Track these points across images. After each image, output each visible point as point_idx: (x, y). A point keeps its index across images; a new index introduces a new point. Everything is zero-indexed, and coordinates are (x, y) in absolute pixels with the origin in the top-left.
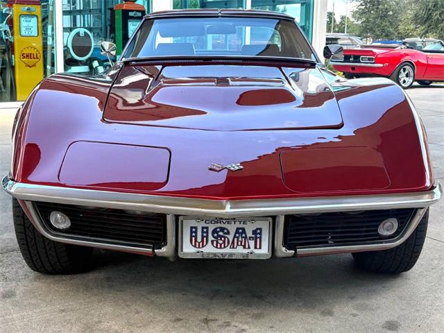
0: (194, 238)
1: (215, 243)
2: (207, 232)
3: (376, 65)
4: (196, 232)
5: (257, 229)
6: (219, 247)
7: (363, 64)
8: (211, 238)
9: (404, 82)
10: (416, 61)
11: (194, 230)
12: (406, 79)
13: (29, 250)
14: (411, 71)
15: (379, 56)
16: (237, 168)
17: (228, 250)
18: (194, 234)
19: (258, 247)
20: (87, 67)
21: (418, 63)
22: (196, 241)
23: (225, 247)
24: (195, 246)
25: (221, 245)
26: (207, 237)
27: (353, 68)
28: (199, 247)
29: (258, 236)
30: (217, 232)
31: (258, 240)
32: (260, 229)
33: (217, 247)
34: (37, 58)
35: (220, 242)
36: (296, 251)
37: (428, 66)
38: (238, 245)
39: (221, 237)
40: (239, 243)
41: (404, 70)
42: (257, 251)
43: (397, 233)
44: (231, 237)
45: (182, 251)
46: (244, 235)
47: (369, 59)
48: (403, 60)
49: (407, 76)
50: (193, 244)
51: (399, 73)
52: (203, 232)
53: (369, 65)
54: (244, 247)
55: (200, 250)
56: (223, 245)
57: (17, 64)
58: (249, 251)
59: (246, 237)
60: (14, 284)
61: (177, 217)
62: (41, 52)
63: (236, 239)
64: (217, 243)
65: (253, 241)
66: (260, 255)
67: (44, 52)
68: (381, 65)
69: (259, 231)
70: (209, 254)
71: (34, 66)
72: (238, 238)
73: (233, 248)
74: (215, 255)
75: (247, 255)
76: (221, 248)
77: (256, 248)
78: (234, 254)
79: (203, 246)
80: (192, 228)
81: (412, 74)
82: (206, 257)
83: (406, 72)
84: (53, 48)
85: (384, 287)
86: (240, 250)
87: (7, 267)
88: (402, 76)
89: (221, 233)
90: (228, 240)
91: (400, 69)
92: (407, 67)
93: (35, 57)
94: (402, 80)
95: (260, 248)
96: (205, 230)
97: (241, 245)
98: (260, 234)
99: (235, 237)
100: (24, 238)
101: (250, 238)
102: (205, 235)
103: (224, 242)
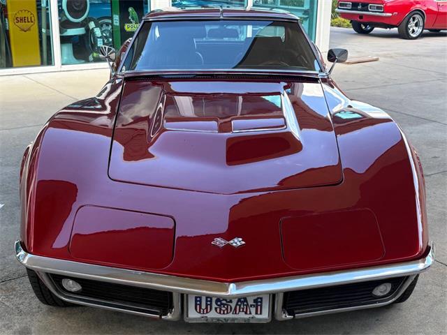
0: (198, 306)
1: (218, 310)
2: (211, 301)
3: (384, 14)
4: (200, 301)
5: (258, 298)
6: (222, 312)
7: (371, 13)
8: (214, 305)
9: (413, 31)
10: (425, 8)
11: (198, 299)
12: (415, 28)
13: (41, 291)
14: (421, 20)
15: (388, 5)
16: (239, 244)
17: (230, 316)
18: (198, 303)
19: (259, 313)
20: (83, 28)
21: (429, 11)
22: (200, 308)
23: (227, 313)
24: (200, 312)
25: (224, 311)
26: (211, 305)
27: (361, 17)
28: (203, 313)
29: (259, 304)
30: (220, 301)
31: (259, 307)
32: (261, 298)
33: (220, 313)
34: (32, 22)
35: (223, 309)
36: (294, 316)
37: (438, 14)
38: (240, 311)
39: (224, 305)
40: (241, 310)
41: (414, 19)
42: (258, 316)
43: (390, 293)
44: (233, 305)
45: (187, 316)
46: (245, 303)
47: (378, 8)
48: (413, 8)
49: (416, 25)
50: (198, 310)
51: (408, 22)
52: (207, 301)
53: (378, 14)
54: (246, 313)
55: (205, 315)
56: (226, 312)
57: (11, 28)
58: (251, 316)
59: (248, 304)
60: (29, 319)
61: (182, 295)
62: (35, 14)
63: (238, 307)
64: (220, 310)
65: (255, 309)
66: (260, 320)
67: (38, 13)
68: (390, 14)
69: (259, 300)
70: (212, 319)
71: (29, 29)
72: (240, 306)
73: (236, 313)
74: (218, 319)
75: (248, 320)
76: (224, 313)
77: (257, 313)
78: (236, 319)
79: (207, 312)
80: (196, 298)
81: (421, 24)
82: (210, 321)
83: (416, 22)
84: (47, 9)
85: (377, 320)
86: (242, 315)
87: (20, 298)
88: (412, 25)
89: (224, 302)
90: (231, 308)
91: (410, 18)
92: (417, 16)
93: (29, 20)
94: (411, 29)
95: (261, 313)
96: (209, 299)
97: (243, 311)
98: (261, 302)
99: (237, 304)
100: (36, 281)
101: (251, 306)
102: (209, 303)
103: (227, 309)
